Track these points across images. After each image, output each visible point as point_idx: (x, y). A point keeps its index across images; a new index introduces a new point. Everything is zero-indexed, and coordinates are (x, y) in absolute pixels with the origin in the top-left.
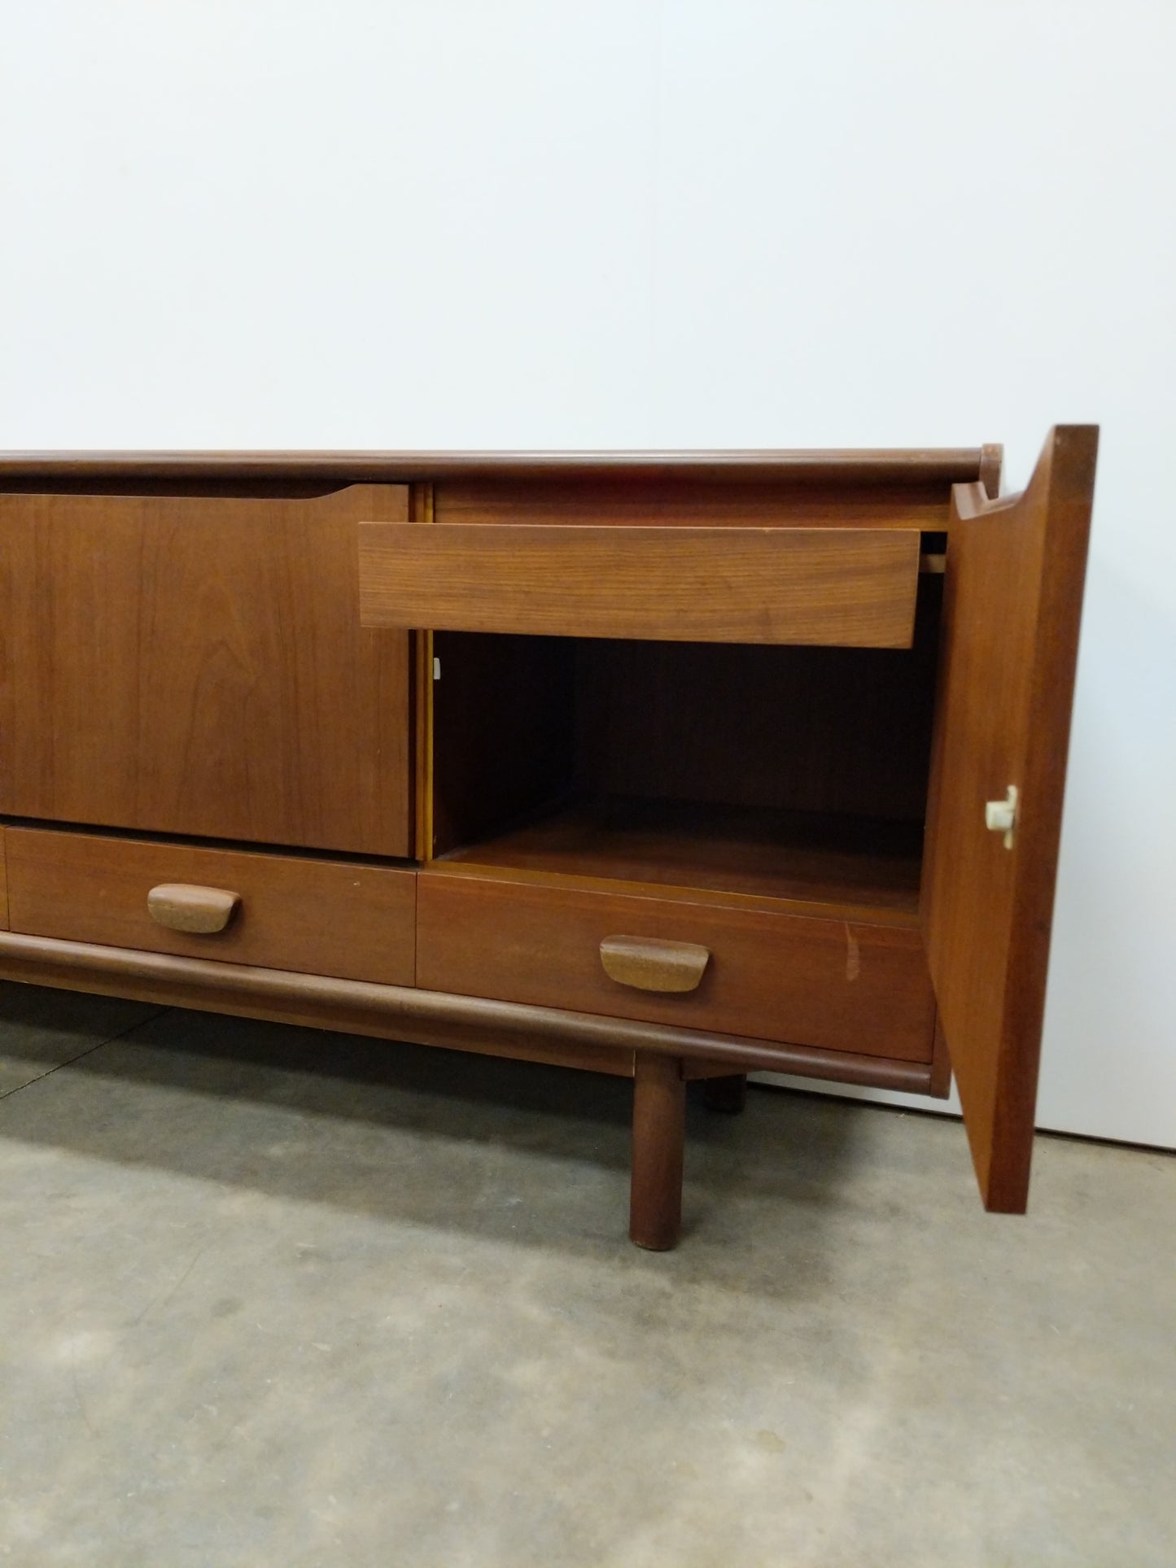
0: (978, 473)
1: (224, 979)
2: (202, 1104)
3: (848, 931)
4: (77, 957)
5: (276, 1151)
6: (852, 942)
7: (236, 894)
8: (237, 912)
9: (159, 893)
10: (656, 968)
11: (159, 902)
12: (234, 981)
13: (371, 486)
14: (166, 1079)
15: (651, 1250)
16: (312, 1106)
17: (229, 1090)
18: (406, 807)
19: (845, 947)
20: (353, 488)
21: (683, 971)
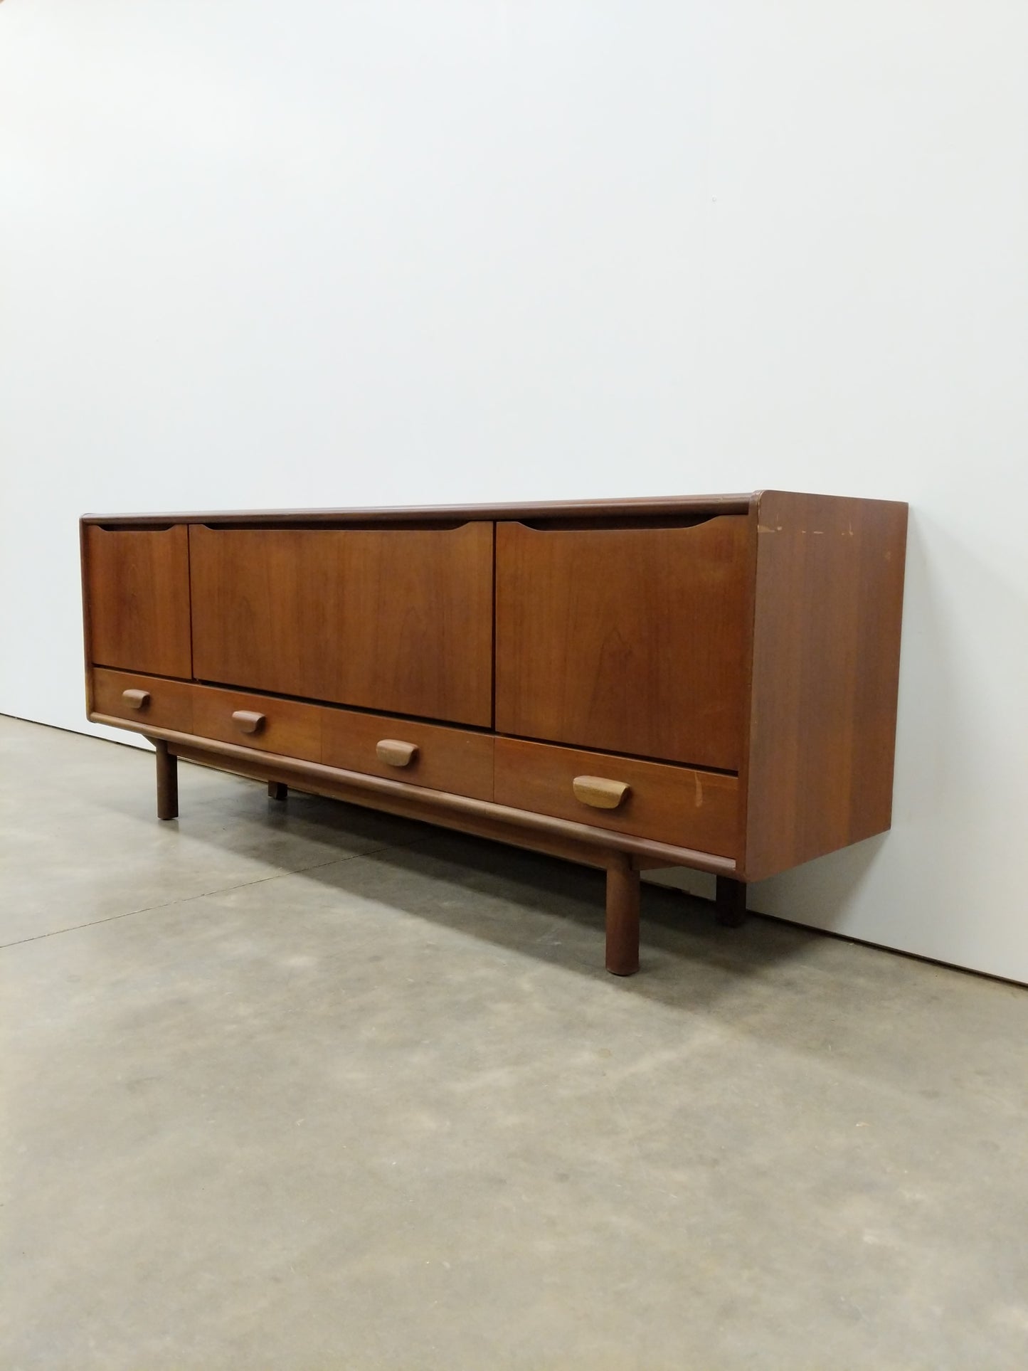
0: (748, 508)
1: (408, 793)
2: (423, 880)
3: (696, 778)
4: (348, 778)
5: (446, 904)
6: (698, 783)
7: (416, 746)
8: (415, 757)
9: (384, 744)
10: (596, 793)
11: (381, 748)
12: (413, 794)
13: (477, 523)
14: (410, 867)
15: (615, 974)
16: (480, 888)
17: (439, 875)
18: (490, 699)
19: (695, 786)
20: (469, 524)
21: (609, 796)
